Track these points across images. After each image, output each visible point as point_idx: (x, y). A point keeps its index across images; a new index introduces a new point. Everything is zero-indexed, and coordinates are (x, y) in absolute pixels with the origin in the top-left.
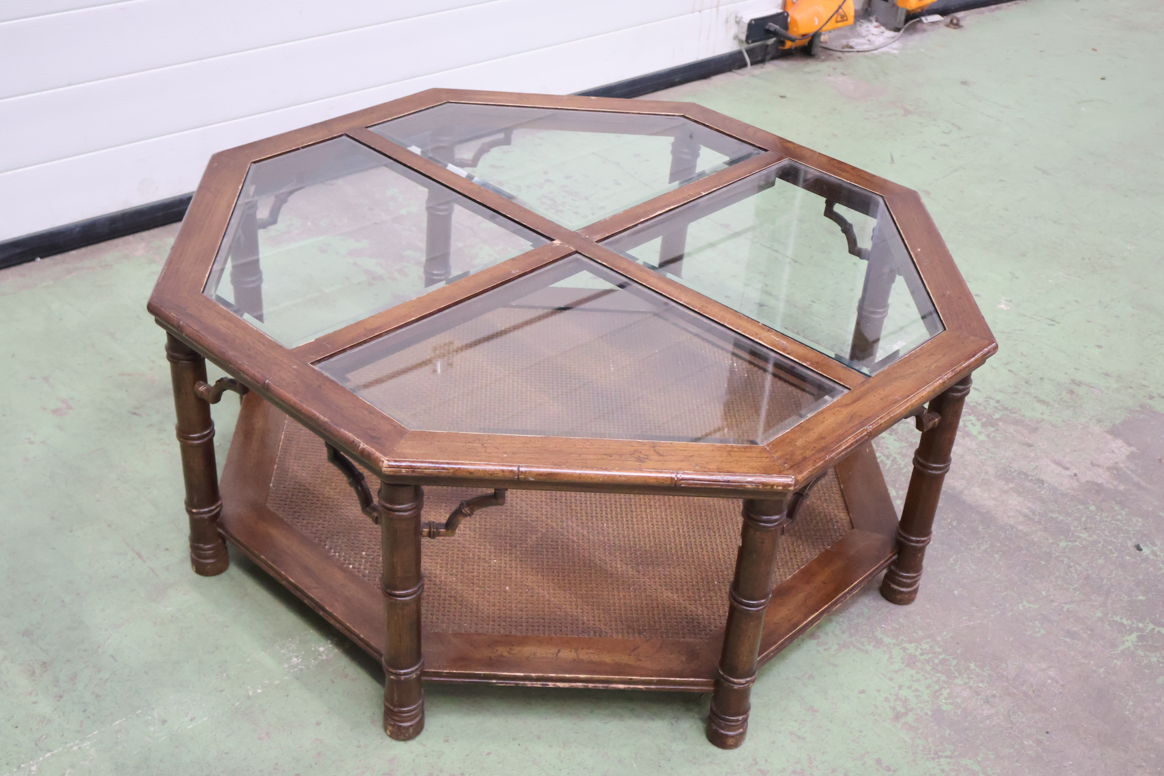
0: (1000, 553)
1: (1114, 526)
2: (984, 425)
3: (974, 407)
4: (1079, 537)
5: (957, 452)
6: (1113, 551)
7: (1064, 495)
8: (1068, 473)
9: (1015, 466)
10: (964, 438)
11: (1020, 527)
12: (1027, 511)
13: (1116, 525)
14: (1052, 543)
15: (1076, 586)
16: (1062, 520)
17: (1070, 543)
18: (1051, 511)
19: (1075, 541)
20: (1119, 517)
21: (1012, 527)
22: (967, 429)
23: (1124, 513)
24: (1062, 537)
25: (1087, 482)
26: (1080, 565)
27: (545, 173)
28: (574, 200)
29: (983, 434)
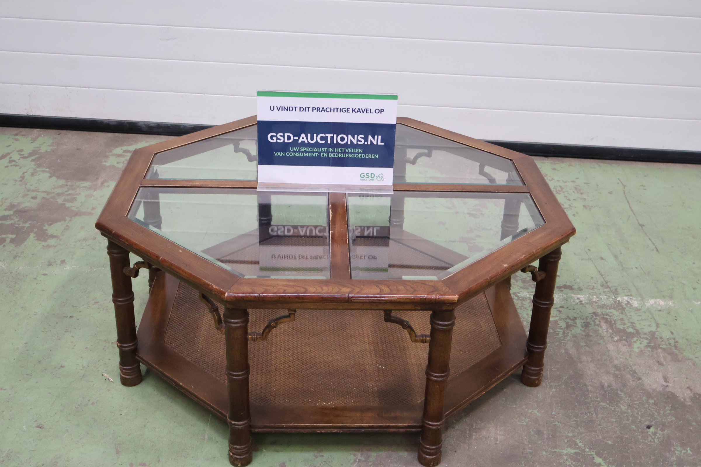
0: (558, 390)
1: (651, 413)
2: (647, 346)
3: (657, 338)
4: (619, 407)
5: (608, 348)
6: (630, 420)
7: (643, 390)
8: (664, 383)
9: (634, 368)
11: (590, 388)
12: (606, 384)
13: (653, 414)
14: (597, 401)
15: (579, 420)
16: (622, 397)
17: (608, 406)
18: (621, 391)
19: (613, 407)
20: (662, 412)
21: (585, 385)
22: (633, 343)
23: (669, 412)
24: (608, 402)
25: (669, 392)
26: (597, 415)
27: (577, 178)
28: (574, 192)
29: (639, 349)
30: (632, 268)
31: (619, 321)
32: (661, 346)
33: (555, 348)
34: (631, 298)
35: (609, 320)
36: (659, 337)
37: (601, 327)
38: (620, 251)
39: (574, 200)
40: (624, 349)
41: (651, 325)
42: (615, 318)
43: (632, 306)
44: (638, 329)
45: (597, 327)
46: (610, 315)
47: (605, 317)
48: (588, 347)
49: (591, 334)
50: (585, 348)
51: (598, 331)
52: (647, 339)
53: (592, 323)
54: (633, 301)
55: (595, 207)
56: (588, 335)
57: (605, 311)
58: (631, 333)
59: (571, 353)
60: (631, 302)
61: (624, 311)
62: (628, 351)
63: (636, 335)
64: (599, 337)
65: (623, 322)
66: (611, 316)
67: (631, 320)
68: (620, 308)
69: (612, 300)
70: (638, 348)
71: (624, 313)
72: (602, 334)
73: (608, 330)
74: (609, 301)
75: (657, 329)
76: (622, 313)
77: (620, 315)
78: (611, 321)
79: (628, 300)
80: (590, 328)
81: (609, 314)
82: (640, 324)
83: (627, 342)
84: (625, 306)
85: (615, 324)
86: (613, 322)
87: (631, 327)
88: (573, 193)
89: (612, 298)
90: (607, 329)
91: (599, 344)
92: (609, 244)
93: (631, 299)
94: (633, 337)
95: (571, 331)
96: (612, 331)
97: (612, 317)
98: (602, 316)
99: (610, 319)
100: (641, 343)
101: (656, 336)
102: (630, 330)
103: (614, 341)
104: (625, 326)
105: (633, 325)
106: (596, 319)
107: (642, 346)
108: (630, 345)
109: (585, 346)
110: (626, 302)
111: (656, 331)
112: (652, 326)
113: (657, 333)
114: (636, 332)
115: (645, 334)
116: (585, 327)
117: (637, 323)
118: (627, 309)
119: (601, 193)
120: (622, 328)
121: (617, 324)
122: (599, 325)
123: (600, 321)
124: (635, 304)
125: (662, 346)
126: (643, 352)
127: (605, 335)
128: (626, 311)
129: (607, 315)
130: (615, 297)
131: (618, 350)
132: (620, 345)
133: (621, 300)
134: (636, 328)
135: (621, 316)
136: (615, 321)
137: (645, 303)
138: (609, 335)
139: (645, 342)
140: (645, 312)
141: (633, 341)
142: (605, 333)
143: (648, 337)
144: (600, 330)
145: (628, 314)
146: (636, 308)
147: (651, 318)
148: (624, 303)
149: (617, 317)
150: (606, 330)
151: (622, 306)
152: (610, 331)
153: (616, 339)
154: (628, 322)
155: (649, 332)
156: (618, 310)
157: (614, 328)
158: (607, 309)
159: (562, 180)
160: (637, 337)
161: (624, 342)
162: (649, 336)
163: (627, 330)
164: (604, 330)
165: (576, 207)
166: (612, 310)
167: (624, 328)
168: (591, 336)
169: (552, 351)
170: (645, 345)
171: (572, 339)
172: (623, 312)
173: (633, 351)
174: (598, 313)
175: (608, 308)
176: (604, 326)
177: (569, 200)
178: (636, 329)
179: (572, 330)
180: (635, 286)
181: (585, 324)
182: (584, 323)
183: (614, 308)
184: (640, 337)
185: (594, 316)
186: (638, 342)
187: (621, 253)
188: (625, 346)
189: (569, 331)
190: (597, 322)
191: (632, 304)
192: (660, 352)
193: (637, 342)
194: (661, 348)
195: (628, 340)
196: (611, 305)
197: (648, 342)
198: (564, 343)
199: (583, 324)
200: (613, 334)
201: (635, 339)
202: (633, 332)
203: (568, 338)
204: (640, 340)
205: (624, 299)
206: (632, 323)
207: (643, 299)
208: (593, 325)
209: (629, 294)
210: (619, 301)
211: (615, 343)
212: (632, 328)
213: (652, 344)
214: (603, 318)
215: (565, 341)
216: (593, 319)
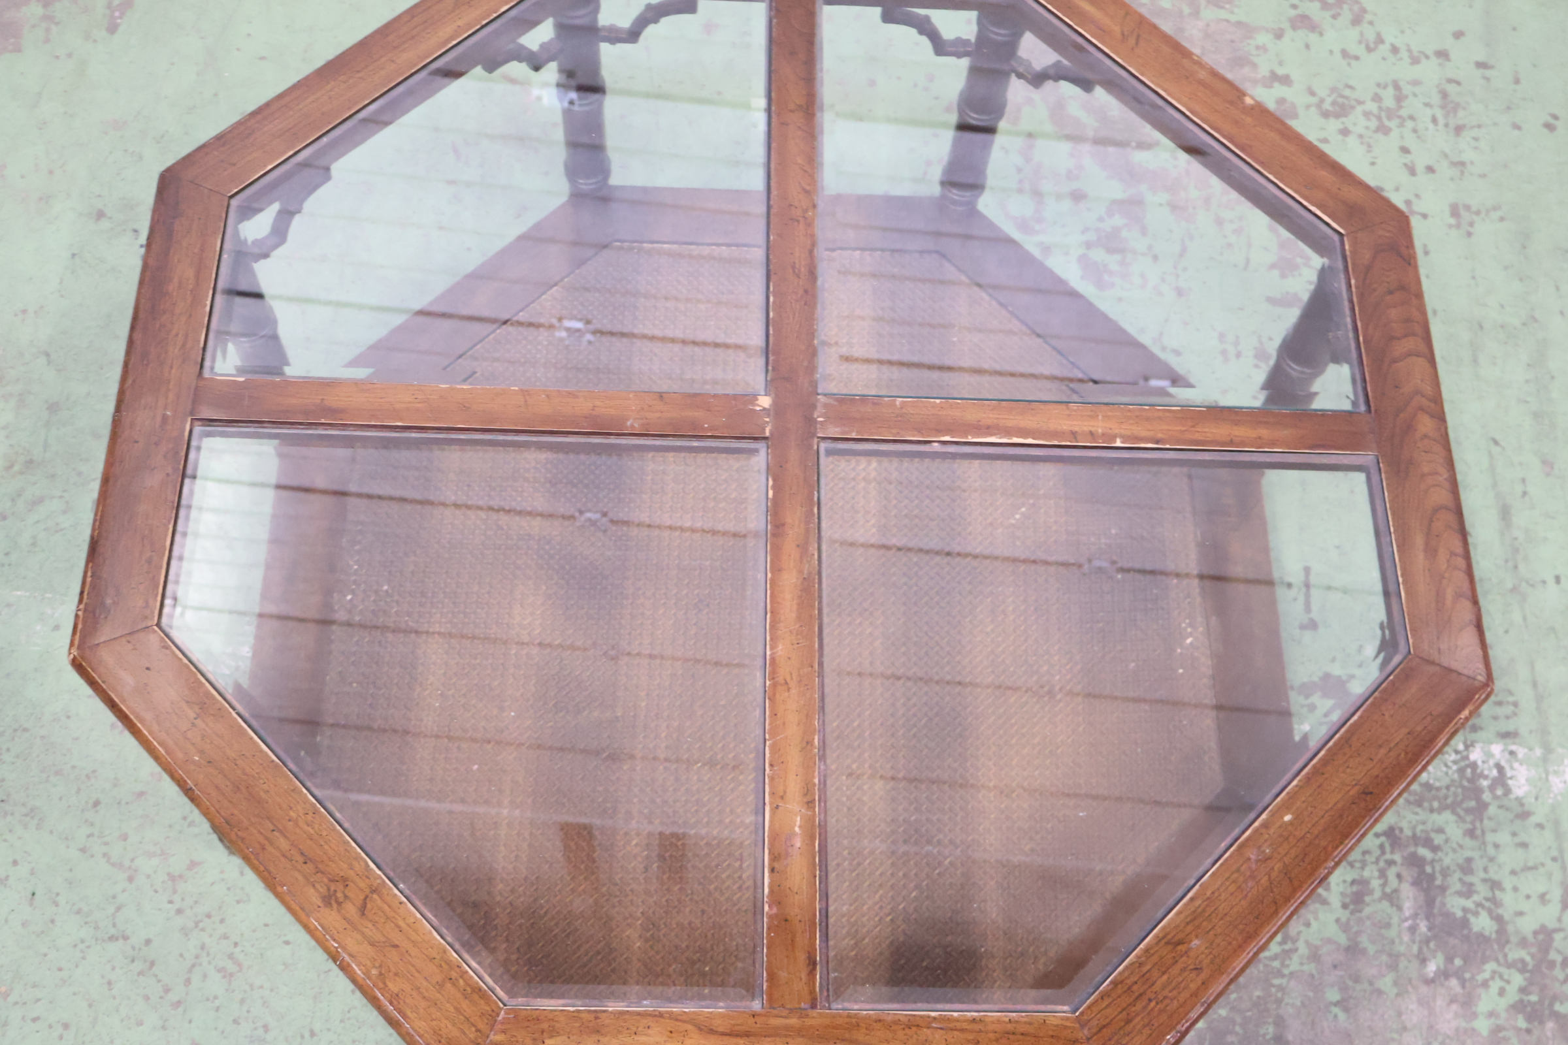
2: (1518, 1007)
3: (1552, 964)
5: (1403, 1017)
10: (1452, 1001)
22: (1481, 991)
27: (1458, 35)
28: (1434, 120)
29: (1493, 1020)
30: (1544, 582)
31: (1458, 875)
32: (1558, 1007)
33: (1249, 1014)
34: (1513, 748)
35: (1428, 869)
36: (1559, 959)
37: (1400, 908)
38: (1523, 480)
39: (1430, 169)
40: (1448, 1020)
41: (1548, 897)
42: (1447, 861)
43: (1508, 791)
44: (1506, 917)
45: (1385, 904)
46: (1438, 839)
47: (1423, 852)
48: (1346, 1010)
49: (1364, 941)
50: (1336, 1016)
51: (1388, 926)
52: (1521, 967)
53: (1375, 883)
54: (1516, 765)
55: (1488, 211)
56: (1353, 950)
57: (1424, 823)
58: (1482, 938)
59: (1290, 1038)
60: (1509, 774)
61: (1481, 821)
62: (1457, 1030)
63: (1496, 947)
64: (1384, 958)
65: (1468, 879)
66: (1435, 849)
67: (1493, 874)
68: (1473, 804)
69: (1455, 762)
70: (1491, 1014)
71: (1479, 832)
72: (1397, 941)
73: (1418, 921)
74: (1446, 765)
75: (1559, 920)
76: (1471, 833)
77: (1468, 842)
78: (1432, 877)
79: (1503, 763)
80: (1367, 911)
81: (1433, 835)
82: (1515, 889)
83: (1463, 984)
84: (1487, 796)
85: (1443, 889)
86: (1438, 882)
87: (1487, 904)
88: (1431, 126)
89: (1457, 752)
90: (1415, 916)
91: (1380, 992)
92: (1496, 442)
93: (1512, 753)
94: (1484, 960)
95: (1308, 925)
96: (1430, 929)
97: (1440, 854)
98: (1412, 849)
99: (1433, 861)
100: (1502, 992)
101: (1553, 955)
102: (1483, 923)
103: (1429, 982)
104: (1469, 904)
105: (1493, 900)
106: (1391, 863)
107: (1503, 1003)
108: (1467, 1003)
109: (1336, 1004)
110: (1495, 773)
111: (1557, 926)
112: (1549, 901)
113: (1558, 937)
114: (1497, 932)
115: (1523, 943)
116: (1352, 907)
117: (1507, 884)
118: (1492, 810)
119: (1518, 128)
120: (1459, 914)
121: (1447, 893)
122: (1392, 897)
123: (1399, 876)
124: (1521, 782)
125: (1562, 1003)
126: (1501, 1035)
127: (1402, 949)
128: (1486, 822)
129: (1428, 843)
130: (1467, 747)
131: (1431, 1027)
132: (1440, 1003)
133: (1479, 763)
134: (1500, 911)
135: (1470, 848)
136: (1445, 873)
137: (1551, 778)
138: (1415, 948)
139: (1518, 979)
140: (1540, 826)
141: (1480, 978)
142: (1406, 938)
143: (1528, 959)
144: (1395, 921)
145: (1490, 838)
146: (1519, 801)
147: (1554, 859)
148: (1486, 777)
149: (1454, 851)
150: (1410, 922)
151: (1478, 791)
152: (1423, 927)
153: (1432, 968)
154: (1484, 880)
155: (1536, 933)
156: (1462, 813)
157: (1436, 911)
158: (1432, 811)
159: (1409, 51)
160: (1497, 961)
161: (1454, 982)
162: (1532, 956)
163: (1472, 919)
164: (1406, 919)
165: (1425, 216)
166: (1446, 819)
167: (1465, 910)
168: (1364, 951)
169: (1238, 1029)
170: (1511, 1002)
171: (1306, 968)
172: (1478, 824)
173: (1473, 1030)
174: (1401, 830)
175: (1436, 804)
176: (1409, 897)
177: (1412, 171)
178: (1499, 919)
179: (1310, 917)
180: (1535, 684)
181: (1355, 888)
182: (1353, 882)
183: (1453, 808)
184: (1506, 955)
185: (1388, 848)
186: (1495, 985)
187: (1525, 493)
188: (1454, 1007)
189: (1302, 928)
190: (1393, 882)
191: (1510, 782)
192: (1549, 1034)
193: (1491, 983)
194: (1556, 1015)
195: (1467, 975)
196: (1448, 788)
197: (1524, 983)
198: (1280, 988)
199: (1349, 891)
200: (1427, 942)
201: (1490, 966)
202: (1487, 933)
203: (1294, 964)
204: (1501, 977)
205: (1490, 755)
206: (1495, 885)
207: (1548, 750)
208: (1378, 894)
209: (1510, 726)
210: (1474, 765)
211: (1424, 990)
212: (1490, 912)
213: (1534, 998)
214: (1415, 861)
215: (1283, 976)
216: (1382, 864)
